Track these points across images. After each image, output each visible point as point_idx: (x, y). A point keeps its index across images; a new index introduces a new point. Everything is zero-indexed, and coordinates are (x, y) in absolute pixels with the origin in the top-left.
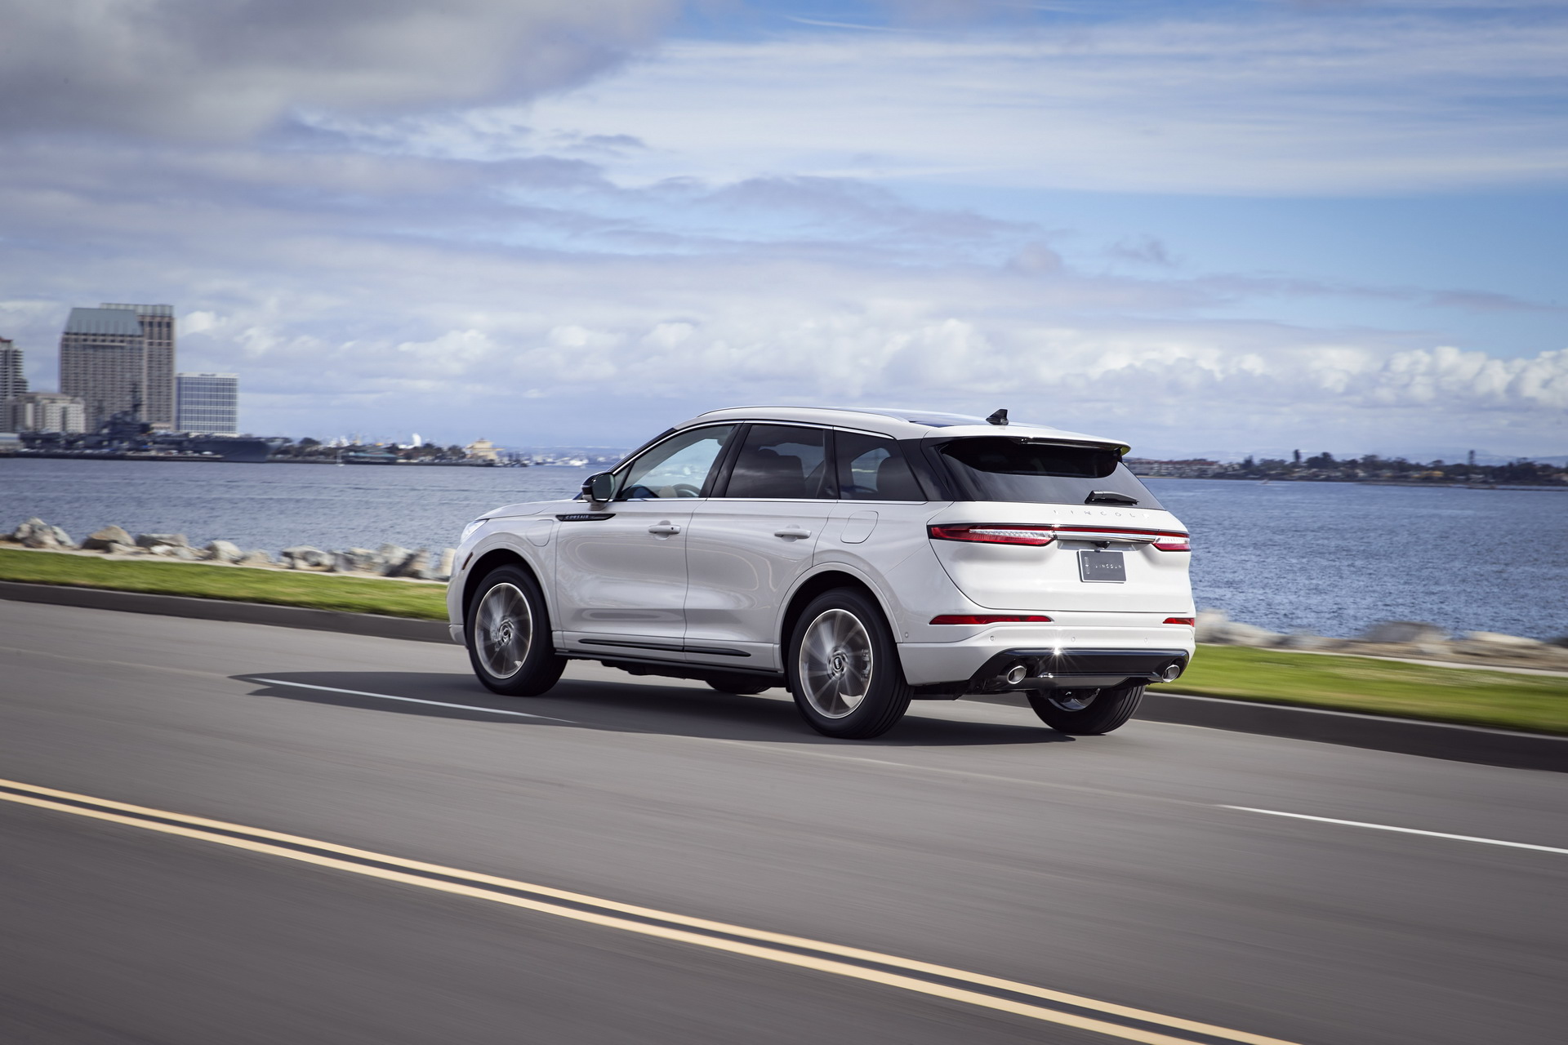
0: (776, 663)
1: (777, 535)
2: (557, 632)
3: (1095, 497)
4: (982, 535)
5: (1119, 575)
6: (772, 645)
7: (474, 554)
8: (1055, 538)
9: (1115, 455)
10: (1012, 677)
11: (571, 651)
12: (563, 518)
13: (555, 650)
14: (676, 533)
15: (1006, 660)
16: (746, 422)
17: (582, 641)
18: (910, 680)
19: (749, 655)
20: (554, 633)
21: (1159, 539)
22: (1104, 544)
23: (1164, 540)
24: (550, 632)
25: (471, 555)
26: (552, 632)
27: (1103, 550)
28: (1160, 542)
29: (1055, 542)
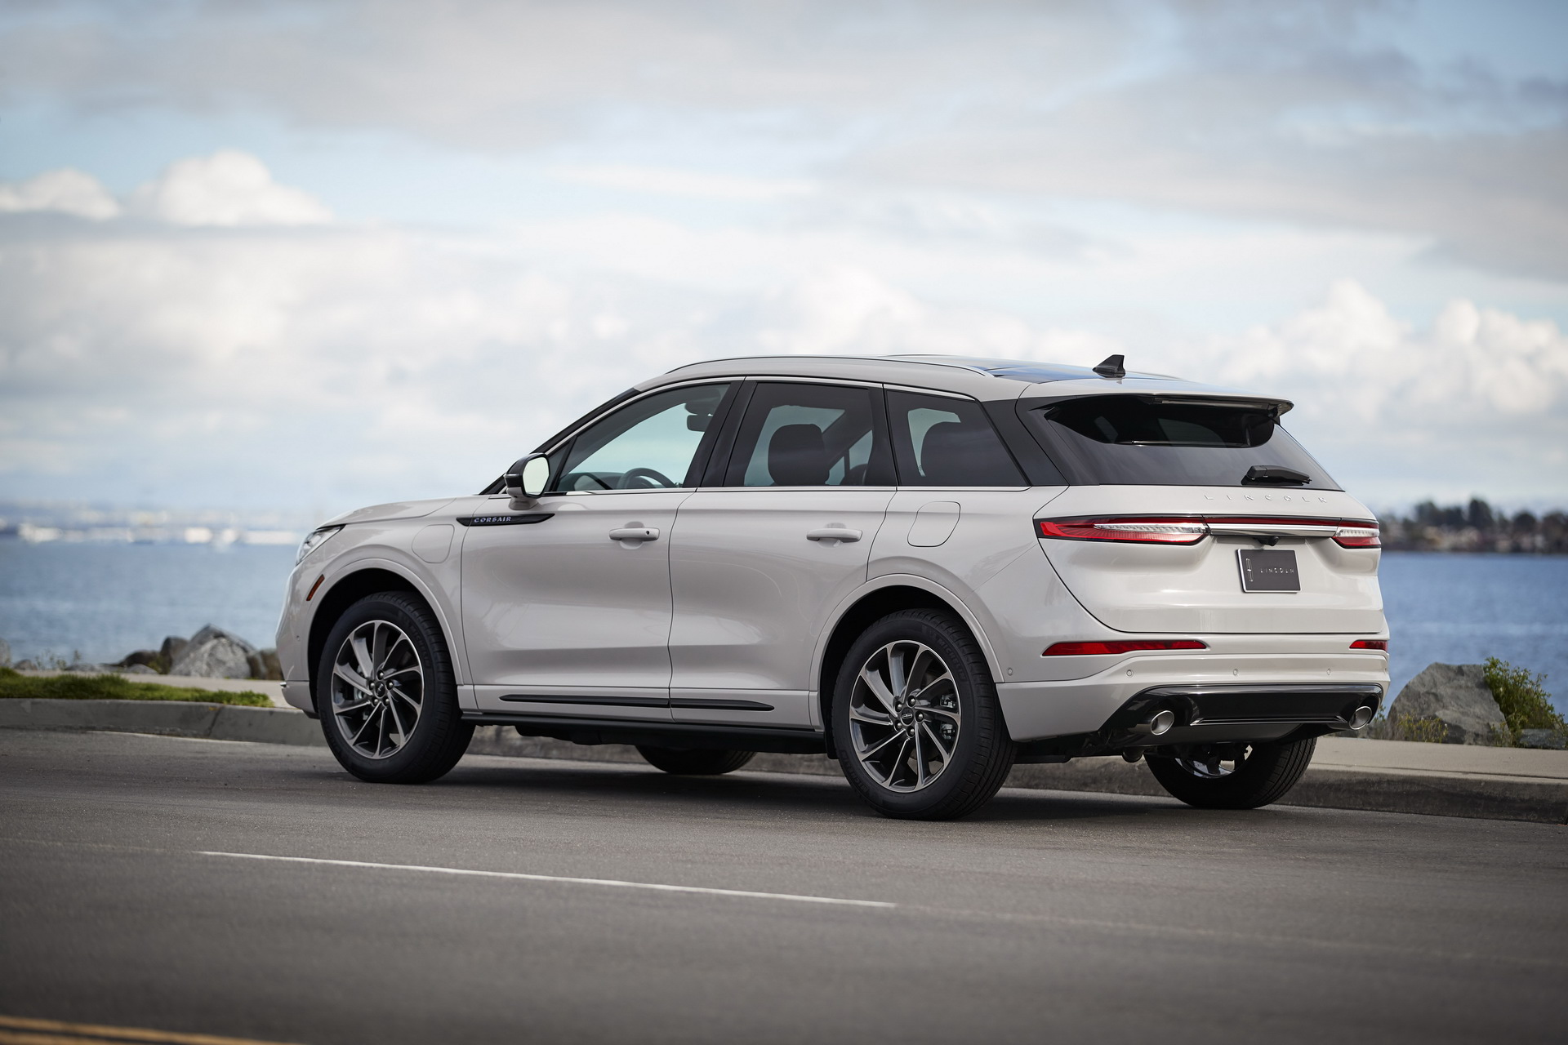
0: (813, 718)
1: (811, 538)
2: (466, 687)
3: (1257, 475)
4: (1111, 531)
5: (1291, 583)
6: (806, 693)
7: (326, 578)
8: (1208, 532)
9: (1270, 415)
10: (1155, 726)
11: (487, 713)
12: (466, 521)
13: (460, 712)
14: (654, 539)
15: (1148, 702)
16: (748, 378)
17: (507, 698)
18: (1015, 733)
19: (771, 708)
20: (459, 688)
21: (1342, 531)
22: (1271, 539)
23: (1348, 532)
24: (452, 686)
25: (321, 578)
26: (457, 686)
27: (1267, 547)
28: (1342, 535)
29: (1208, 538)
